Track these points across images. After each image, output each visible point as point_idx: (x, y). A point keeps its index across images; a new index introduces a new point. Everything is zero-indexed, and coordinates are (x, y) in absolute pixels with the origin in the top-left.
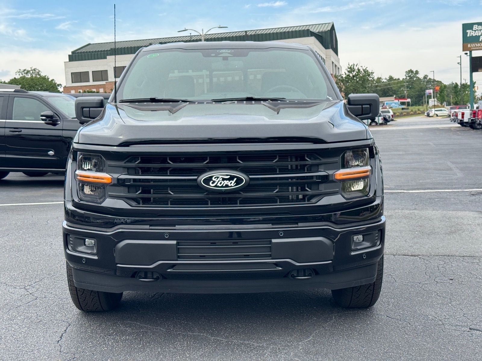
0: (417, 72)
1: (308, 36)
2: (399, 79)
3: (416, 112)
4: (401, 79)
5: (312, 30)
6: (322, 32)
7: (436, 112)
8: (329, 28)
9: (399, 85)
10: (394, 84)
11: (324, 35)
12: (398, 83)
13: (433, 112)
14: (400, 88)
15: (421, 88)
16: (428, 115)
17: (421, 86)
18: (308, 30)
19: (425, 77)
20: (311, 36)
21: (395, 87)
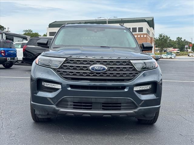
0: (181, 38)
1: (144, 22)
2: (174, 41)
3: (182, 54)
4: (175, 41)
5: (146, 20)
6: (149, 21)
7: (192, 55)
8: (152, 19)
9: (174, 43)
10: (172, 42)
11: (149, 22)
12: (173, 42)
13: (191, 54)
14: (174, 44)
15: (183, 45)
16: (189, 56)
17: (183, 44)
18: (144, 19)
19: (184, 40)
20: (146, 22)
21: (172, 44)
